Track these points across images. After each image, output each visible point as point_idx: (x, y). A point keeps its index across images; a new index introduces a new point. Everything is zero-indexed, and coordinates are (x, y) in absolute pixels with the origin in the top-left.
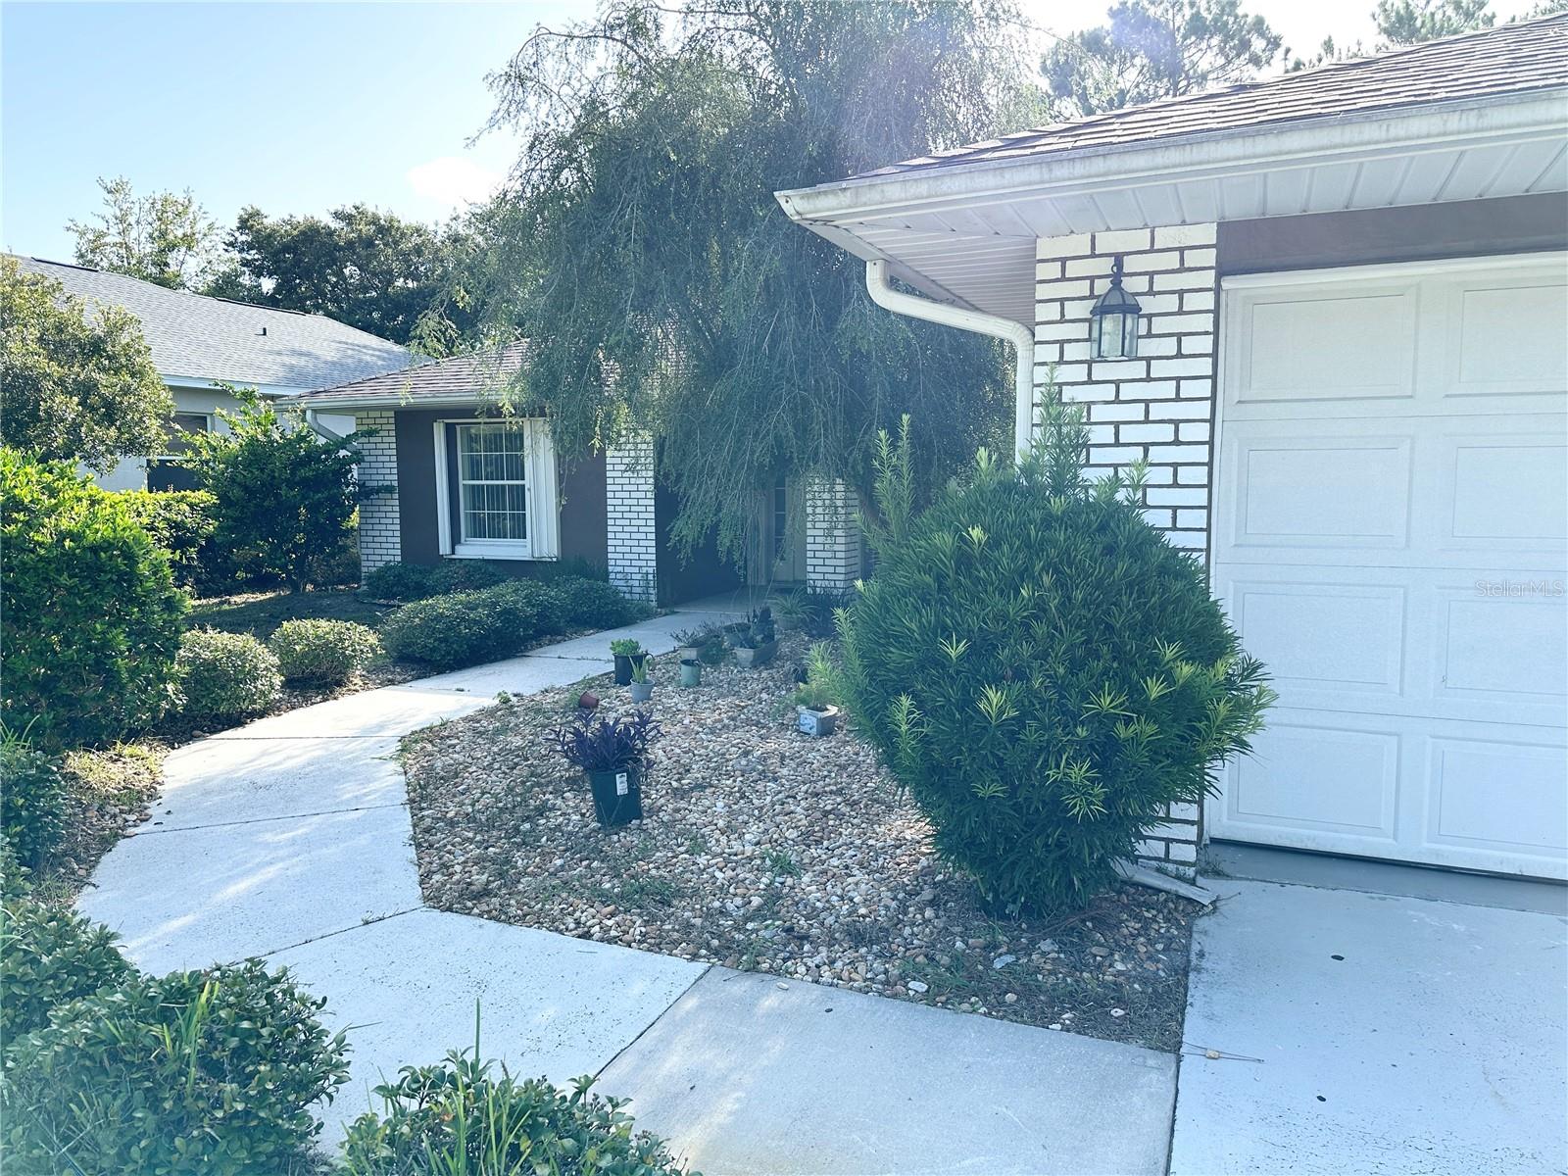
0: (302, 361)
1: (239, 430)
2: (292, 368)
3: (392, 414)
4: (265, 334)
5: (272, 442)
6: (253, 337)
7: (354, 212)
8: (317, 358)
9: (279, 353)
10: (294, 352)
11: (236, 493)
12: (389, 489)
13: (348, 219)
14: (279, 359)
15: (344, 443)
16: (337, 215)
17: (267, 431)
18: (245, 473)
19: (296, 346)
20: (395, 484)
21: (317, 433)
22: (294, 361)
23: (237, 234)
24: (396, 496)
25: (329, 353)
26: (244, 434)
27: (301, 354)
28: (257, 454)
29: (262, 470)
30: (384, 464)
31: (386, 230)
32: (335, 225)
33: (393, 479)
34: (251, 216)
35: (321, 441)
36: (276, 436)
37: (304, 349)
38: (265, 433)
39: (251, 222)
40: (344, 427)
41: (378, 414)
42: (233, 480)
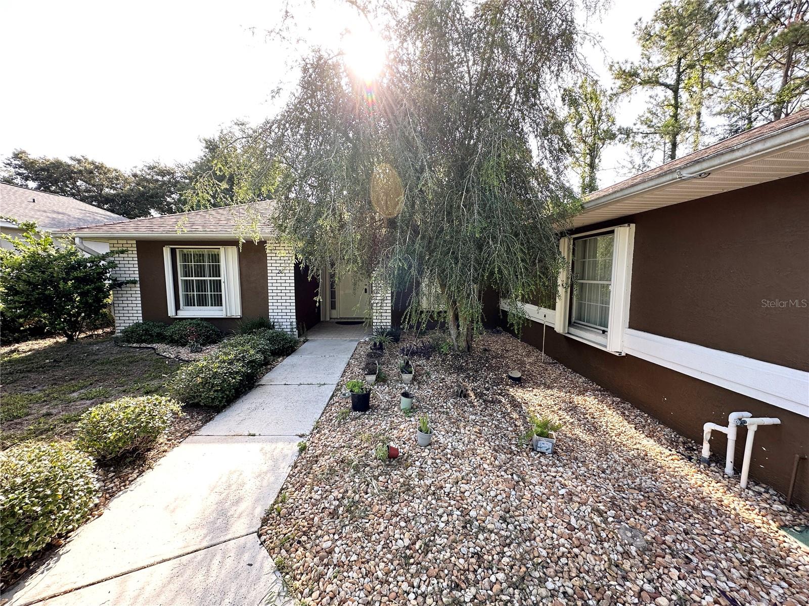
0: (60, 217)
1: (21, 247)
2: (53, 219)
3: (135, 242)
4: (34, 201)
5: (49, 255)
6: (26, 203)
7: (82, 158)
8: (69, 216)
9: (45, 212)
10: (54, 212)
11: (21, 286)
12: (134, 282)
13: (79, 161)
14: (44, 214)
15: (103, 258)
16: (72, 158)
17: (46, 249)
18: (29, 274)
19: (55, 209)
20: (138, 279)
21: (83, 250)
22: (55, 216)
23: (12, 160)
24: (138, 285)
25: (77, 214)
26: (26, 250)
27: (59, 213)
28: (36, 264)
29: (43, 272)
30: (130, 268)
31: (99, 168)
32: (70, 162)
33: (136, 276)
34: (21, 153)
35: (87, 256)
36: (53, 252)
37: (60, 210)
38: (45, 250)
39: (20, 155)
40: (103, 249)
41: (125, 242)
42: (18, 278)
